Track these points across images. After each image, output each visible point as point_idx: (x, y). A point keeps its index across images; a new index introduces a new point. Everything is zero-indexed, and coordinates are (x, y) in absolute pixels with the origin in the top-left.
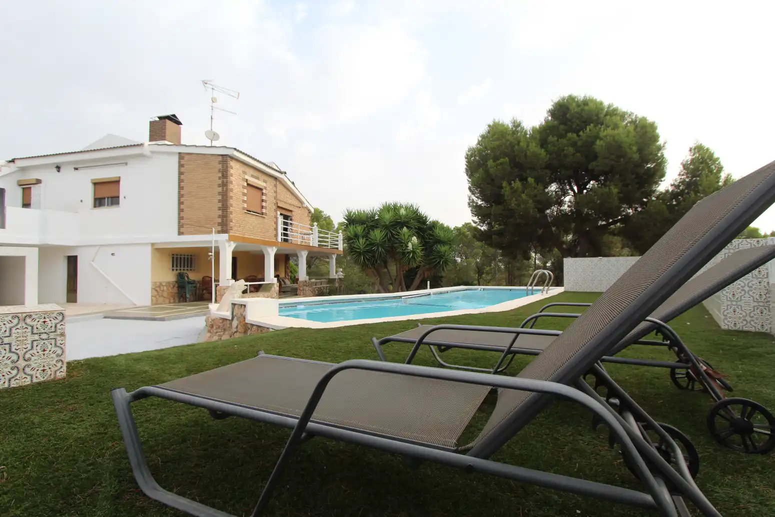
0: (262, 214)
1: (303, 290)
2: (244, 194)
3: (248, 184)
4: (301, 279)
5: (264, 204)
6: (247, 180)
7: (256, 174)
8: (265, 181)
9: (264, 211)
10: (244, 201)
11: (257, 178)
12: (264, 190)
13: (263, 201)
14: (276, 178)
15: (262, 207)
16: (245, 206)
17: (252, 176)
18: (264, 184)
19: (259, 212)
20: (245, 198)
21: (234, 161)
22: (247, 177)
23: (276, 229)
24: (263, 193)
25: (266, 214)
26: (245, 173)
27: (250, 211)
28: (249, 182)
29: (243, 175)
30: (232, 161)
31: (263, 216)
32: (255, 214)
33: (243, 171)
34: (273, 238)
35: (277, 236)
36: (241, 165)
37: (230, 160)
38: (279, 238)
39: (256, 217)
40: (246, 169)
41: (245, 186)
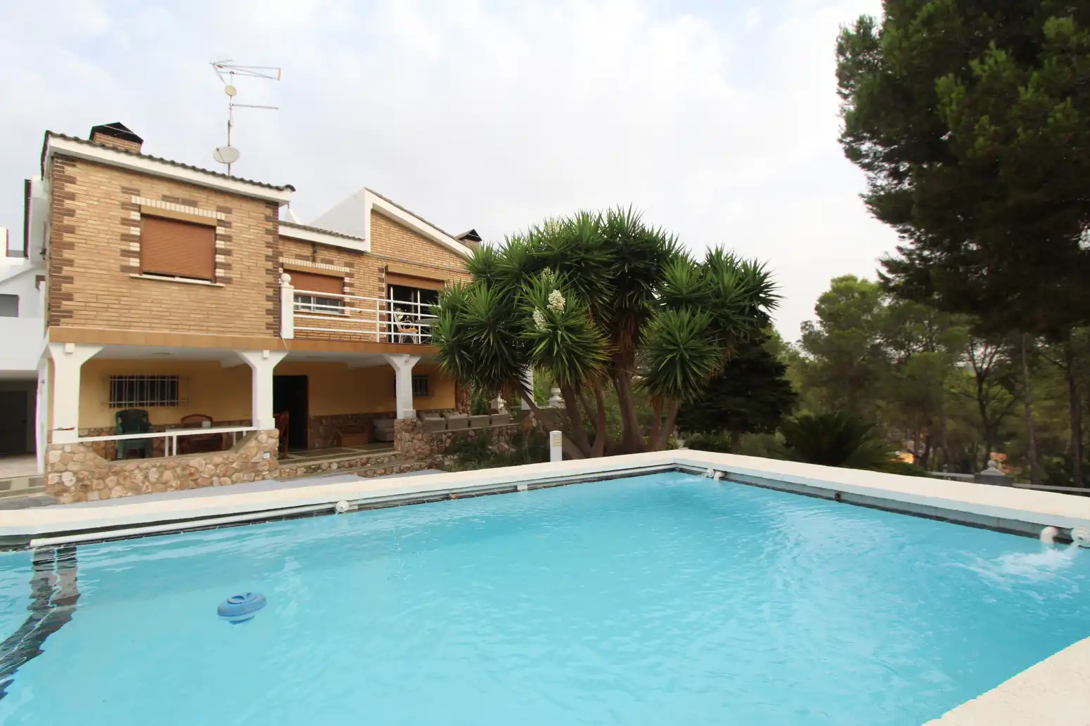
0: (215, 279)
1: (401, 440)
2: (127, 238)
3: (143, 215)
4: (400, 416)
5: (220, 258)
6: (140, 206)
7: (181, 192)
8: (221, 209)
9: (220, 272)
10: (127, 253)
11: (193, 204)
12: (218, 228)
13: (216, 251)
14: (274, 205)
15: (215, 265)
16: (135, 262)
17: (166, 198)
18: (222, 216)
19: (208, 275)
20: (135, 247)
21: (79, 166)
22: (136, 200)
23: (276, 313)
24: (216, 235)
25: (228, 280)
26: (137, 193)
27: (173, 276)
28: (143, 211)
29: (124, 198)
30: (74, 166)
31: (218, 284)
32: (177, 279)
33: (123, 188)
34: (263, 331)
35: (276, 327)
36: (115, 174)
37: (61, 163)
38: (288, 332)
39: (183, 287)
40: (136, 183)
41: (134, 221)
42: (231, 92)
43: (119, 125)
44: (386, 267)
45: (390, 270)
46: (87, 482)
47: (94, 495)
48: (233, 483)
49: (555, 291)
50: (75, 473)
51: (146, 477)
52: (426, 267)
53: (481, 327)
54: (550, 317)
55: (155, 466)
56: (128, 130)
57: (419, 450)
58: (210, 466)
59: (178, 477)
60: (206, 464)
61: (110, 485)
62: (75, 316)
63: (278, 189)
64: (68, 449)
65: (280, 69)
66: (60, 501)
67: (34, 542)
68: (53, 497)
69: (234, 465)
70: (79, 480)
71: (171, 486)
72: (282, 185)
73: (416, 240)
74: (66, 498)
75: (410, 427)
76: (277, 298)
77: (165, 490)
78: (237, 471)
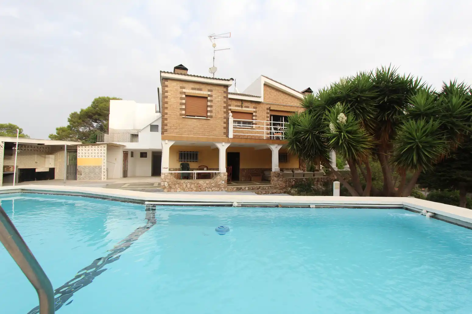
0: (207, 116)
1: (273, 180)
2: (182, 104)
3: (186, 96)
4: (273, 170)
5: (209, 109)
6: (185, 92)
7: (197, 86)
8: (209, 91)
9: (209, 114)
10: (182, 109)
11: (200, 90)
12: (208, 98)
13: (208, 106)
14: (226, 87)
15: (207, 111)
16: (184, 112)
17: (193, 89)
18: (209, 93)
19: (205, 115)
20: (184, 107)
22: (184, 90)
23: (227, 128)
24: (208, 100)
25: (211, 117)
26: (184, 88)
27: (195, 116)
28: (186, 94)
29: (180, 90)
30: (168, 81)
31: (208, 118)
32: (196, 117)
33: (181, 87)
34: (222, 135)
35: (227, 134)
36: (178, 82)
37: (164, 81)
38: (231, 136)
39: (198, 120)
40: (184, 85)
41: (184, 98)
42: (214, 46)
43: (181, 65)
44: (270, 107)
45: (271, 109)
46: (171, 186)
47: (172, 190)
48: (212, 191)
49: (341, 113)
50: (168, 183)
51: (187, 186)
52: (286, 106)
53: (306, 132)
54: (338, 127)
55: (189, 182)
56: (184, 66)
57: (281, 185)
58: (205, 184)
59: (196, 187)
60: (204, 183)
61: (177, 187)
62: (168, 131)
63: (228, 80)
64: (166, 175)
65: (230, 33)
66: (164, 191)
67: (146, 203)
68: (162, 189)
69: (213, 185)
70: (169, 185)
71: (194, 190)
72: (229, 78)
73: (282, 95)
74: (165, 190)
75: (277, 175)
76: (227, 123)
77: (191, 191)
78: (214, 187)
